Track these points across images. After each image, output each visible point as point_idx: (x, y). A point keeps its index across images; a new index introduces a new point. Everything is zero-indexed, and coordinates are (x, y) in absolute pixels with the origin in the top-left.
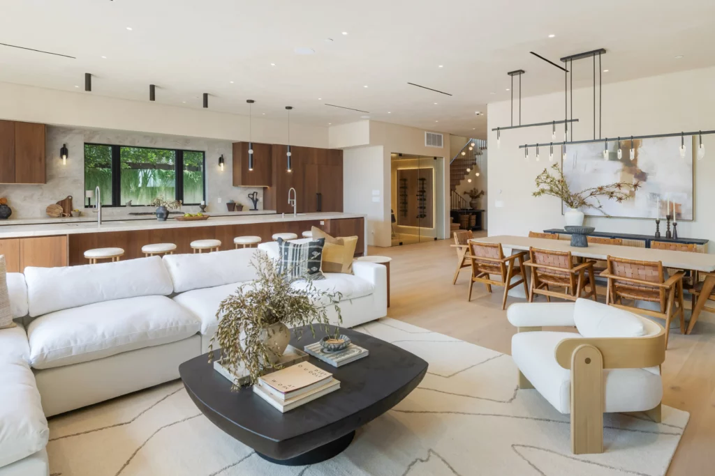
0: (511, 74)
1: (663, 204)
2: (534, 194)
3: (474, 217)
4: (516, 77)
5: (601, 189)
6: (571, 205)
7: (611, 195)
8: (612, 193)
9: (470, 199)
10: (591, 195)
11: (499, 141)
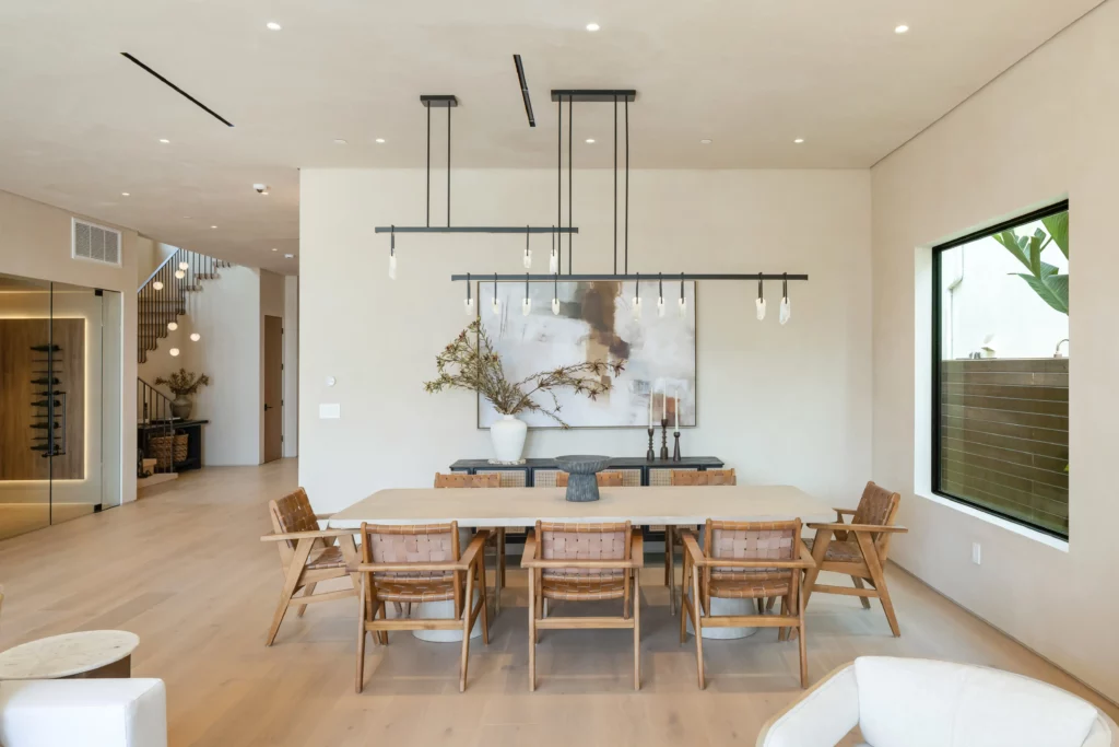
0: (428, 100)
1: (658, 400)
2: (429, 387)
3: (183, 439)
4: (439, 112)
5: (560, 373)
6: (503, 407)
7: (579, 385)
8: (580, 382)
9: (172, 396)
10: (542, 385)
11: (393, 260)
